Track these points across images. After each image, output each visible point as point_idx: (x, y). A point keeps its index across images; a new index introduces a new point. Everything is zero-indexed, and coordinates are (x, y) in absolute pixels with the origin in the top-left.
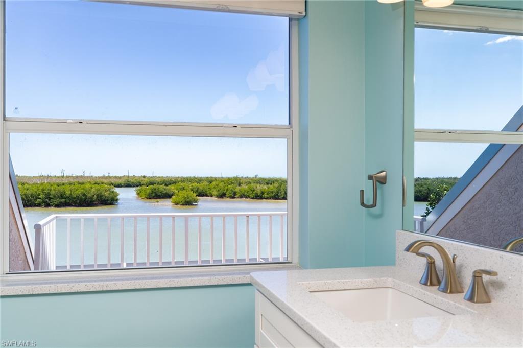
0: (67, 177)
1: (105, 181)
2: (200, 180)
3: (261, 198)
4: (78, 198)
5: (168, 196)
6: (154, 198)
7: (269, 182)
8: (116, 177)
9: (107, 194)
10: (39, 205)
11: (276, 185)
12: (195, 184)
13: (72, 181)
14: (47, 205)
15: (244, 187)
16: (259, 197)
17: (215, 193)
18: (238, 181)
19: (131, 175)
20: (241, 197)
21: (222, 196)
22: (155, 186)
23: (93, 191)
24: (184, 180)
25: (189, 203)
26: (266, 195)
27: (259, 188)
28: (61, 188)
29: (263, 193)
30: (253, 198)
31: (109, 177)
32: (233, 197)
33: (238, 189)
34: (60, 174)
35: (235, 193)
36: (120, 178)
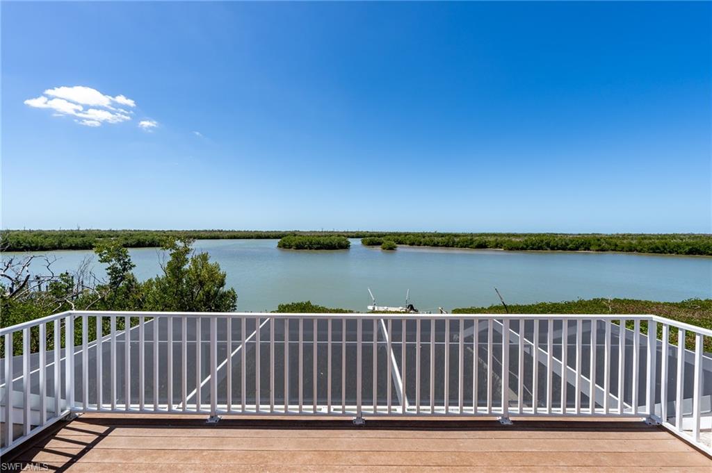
0: (325, 232)
1: (345, 234)
2: (399, 234)
3: (438, 246)
4: (327, 245)
5: (379, 244)
6: (371, 245)
7: (443, 235)
8: (352, 232)
9: (344, 242)
10: (306, 248)
11: (447, 238)
12: (396, 237)
13: (326, 234)
14: (311, 249)
15: (427, 239)
16: (436, 245)
17: (408, 242)
18: (424, 235)
19: (360, 230)
20: (424, 245)
21: (412, 244)
22: (373, 238)
23: (335, 240)
24: (390, 234)
25: (391, 248)
26: (440, 244)
27: (436, 239)
28: (318, 239)
29: (438, 243)
30: (432, 246)
31: (348, 232)
32: (419, 245)
33: (422, 240)
34: (321, 230)
35: (421, 243)
36: (354, 232)
